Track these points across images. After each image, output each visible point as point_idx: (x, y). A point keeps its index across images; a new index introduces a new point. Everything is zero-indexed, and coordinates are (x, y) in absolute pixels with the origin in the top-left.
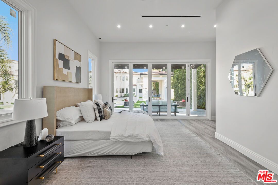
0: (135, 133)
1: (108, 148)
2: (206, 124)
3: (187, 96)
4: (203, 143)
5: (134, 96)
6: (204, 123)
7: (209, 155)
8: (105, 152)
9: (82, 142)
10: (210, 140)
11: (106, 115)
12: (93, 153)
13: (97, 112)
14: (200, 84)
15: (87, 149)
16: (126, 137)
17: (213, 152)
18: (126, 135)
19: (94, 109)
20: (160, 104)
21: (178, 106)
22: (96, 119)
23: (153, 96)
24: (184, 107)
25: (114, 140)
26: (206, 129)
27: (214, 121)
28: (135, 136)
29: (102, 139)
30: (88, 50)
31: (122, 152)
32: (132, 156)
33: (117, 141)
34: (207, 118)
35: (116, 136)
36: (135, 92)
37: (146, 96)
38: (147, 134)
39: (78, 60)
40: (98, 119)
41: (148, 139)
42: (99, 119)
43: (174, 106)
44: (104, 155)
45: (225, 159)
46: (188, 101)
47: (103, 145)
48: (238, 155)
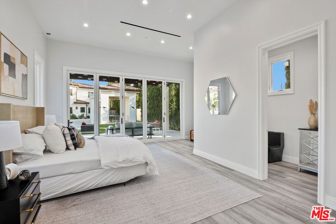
0: (131, 156)
1: (96, 180)
2: (182, 144)
3: (163, 116)
4: (186, 160)
5: (84, 118)
6: (180, 143)
7: (193, 168)
8: (92, 185)
9: (59, 178)
10: (191, 157)
11: (81, 142)
12: (76, 189)
13: (69, 138)
14: (171, 103)
15: (66, 186)
16: (120, 163)
17: (196, 165)
18: (120, 160)
19: (64, 135)
20: (134, 126)
21: (154, 127)
22: (68, 148)
23: (114, 118)
24: (157, 128)
25: (107, 168)
26: (184, 147)
27: (192, 141)
28: (131, 160)
29: (87, 170)
30: (34, 50)
31: (115, 181)
32: (125, 183)
33: (110, 168)
34: (181, 138)
35: (108, 163)
36: (84, 113)
37: (105, 117)
38: (143, 156)
39: (24, 64)
40: (70, 148)
41: (144, 161)
42: (72, 147)
43: (150, 128)
44: (91, 188)
45: (206, 168)
46: (164, 122)
47: (90, 177)
48: (213, 164)
